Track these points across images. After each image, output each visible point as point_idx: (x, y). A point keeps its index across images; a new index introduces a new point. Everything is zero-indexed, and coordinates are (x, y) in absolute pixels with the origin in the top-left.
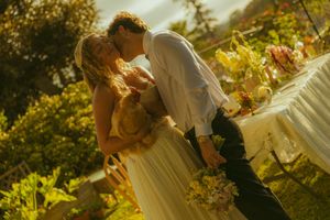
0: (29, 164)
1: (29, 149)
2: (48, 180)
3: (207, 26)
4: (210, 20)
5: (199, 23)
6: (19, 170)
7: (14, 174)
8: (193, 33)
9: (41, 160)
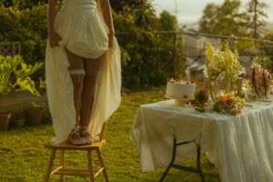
0: (22, 46)
1: (29, 34)
2: (28, 68)
3: (255, 18)
4: (261, 13)
5: (250, 11)
6: (12, 46)
7: (6, 47)
8: (240, 16)
9: (33, 48)
